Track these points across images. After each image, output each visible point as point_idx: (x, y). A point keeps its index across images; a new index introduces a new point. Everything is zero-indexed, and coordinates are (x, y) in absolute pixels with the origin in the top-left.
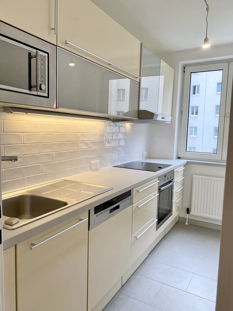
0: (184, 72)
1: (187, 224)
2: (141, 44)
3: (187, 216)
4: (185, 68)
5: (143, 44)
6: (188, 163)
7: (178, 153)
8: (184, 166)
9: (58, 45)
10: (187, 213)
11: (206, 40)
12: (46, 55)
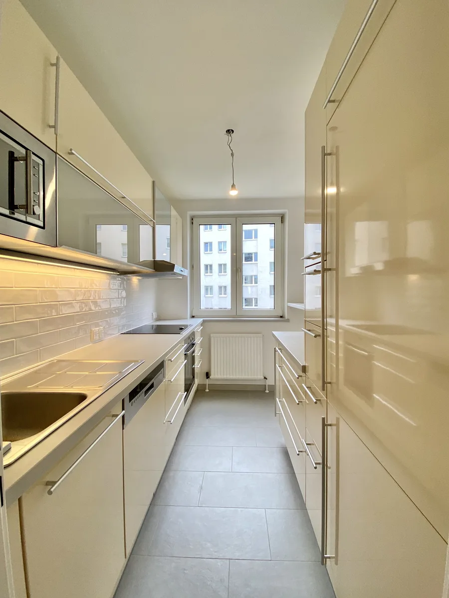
0: (193, 223)
1: (207, 390)
2: (153, 182)
3: (207, 382)
4: (192, 219)
5: (156, 183)
6: (204, 321)
7: (191, 312)
8: (202, 325)
9: (58, 152)
10: (207, 378)
11: (233, 186)
12: (41, 162)
